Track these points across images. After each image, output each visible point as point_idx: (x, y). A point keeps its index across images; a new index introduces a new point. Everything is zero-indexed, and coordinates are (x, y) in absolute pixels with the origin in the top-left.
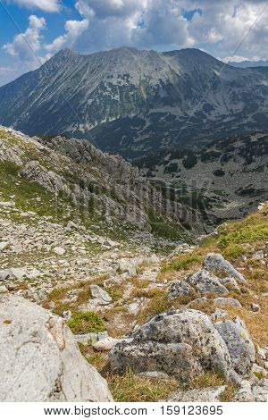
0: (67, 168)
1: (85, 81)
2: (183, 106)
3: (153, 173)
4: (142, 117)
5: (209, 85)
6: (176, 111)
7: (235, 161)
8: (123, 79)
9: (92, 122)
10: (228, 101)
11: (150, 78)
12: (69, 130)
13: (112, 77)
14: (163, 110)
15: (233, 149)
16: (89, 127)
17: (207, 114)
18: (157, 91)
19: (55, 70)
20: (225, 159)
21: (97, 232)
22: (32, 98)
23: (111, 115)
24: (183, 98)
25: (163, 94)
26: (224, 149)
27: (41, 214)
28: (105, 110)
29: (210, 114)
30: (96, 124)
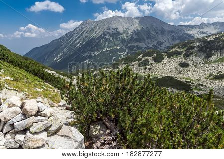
1: (96, 32)
2: (146, 42)
4: (124, 47)
5: (159, 32)
6: (143, 45)
7: (195, 55)
8: (115, 30)
9: (98, 51)
10: (170, 40)
11: (129, 29)
12: (86, 54)
13: (109, 29)
14: (136, 44)
16: (96, 53)
17: (159, 46)
18: (132, 35)
19: (82, 29)
20: (187, 55)
23: (108, 47)
24: (145, 38)
25: (135, 37)
28: (105, 45)
29: (161, 46)
30: (100, 51)
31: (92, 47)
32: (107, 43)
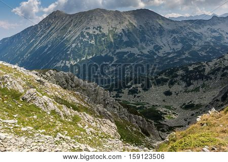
0: (57, 93)
1: (70, 31)
2: (140, 47)
3: (120, 95)
4: (110, 54)
5: (157, 32)
6: (135, 50)
7: (178, 84)
8: (97, 29)
9: (76, 60)
10: (171, 43)
11: (116, 29)
12: (59, 65)
13: (89, 28)
14: (126, 50)
15: (177, 76)
16: (73, 63)
17: (157, 52)
18: (120, 37)
19: (49, 25)
20: (172, 83)
21: (79, 141)
22: (32, 44)
23: (89, 54)
24: (139, 41)
25: (125, 39)
26: (171, 76)
27: (36, 128)
28: (84, 51)
29: (159, 52)
30: (78, 61)
31: (67, 55)
32: (87, 48)
